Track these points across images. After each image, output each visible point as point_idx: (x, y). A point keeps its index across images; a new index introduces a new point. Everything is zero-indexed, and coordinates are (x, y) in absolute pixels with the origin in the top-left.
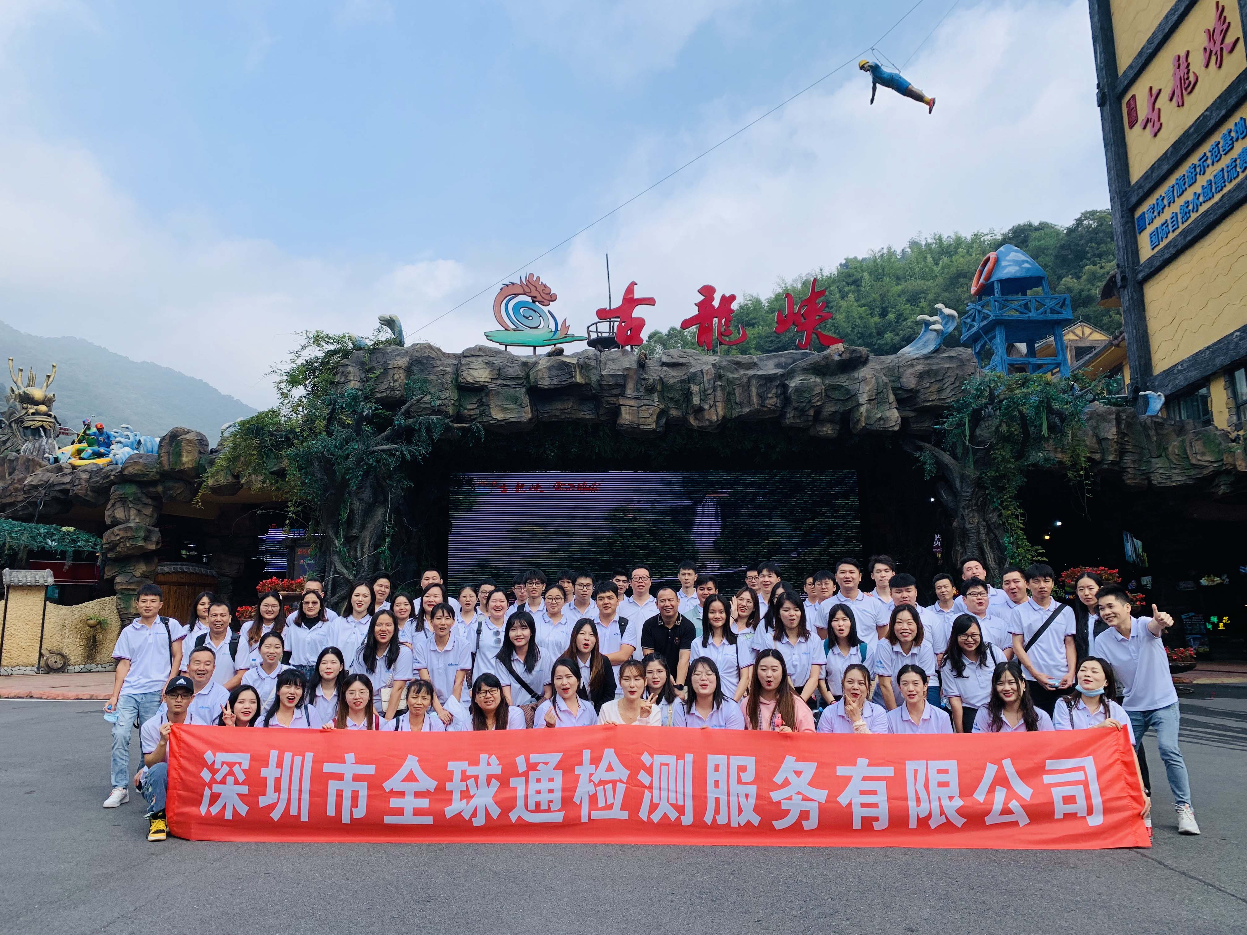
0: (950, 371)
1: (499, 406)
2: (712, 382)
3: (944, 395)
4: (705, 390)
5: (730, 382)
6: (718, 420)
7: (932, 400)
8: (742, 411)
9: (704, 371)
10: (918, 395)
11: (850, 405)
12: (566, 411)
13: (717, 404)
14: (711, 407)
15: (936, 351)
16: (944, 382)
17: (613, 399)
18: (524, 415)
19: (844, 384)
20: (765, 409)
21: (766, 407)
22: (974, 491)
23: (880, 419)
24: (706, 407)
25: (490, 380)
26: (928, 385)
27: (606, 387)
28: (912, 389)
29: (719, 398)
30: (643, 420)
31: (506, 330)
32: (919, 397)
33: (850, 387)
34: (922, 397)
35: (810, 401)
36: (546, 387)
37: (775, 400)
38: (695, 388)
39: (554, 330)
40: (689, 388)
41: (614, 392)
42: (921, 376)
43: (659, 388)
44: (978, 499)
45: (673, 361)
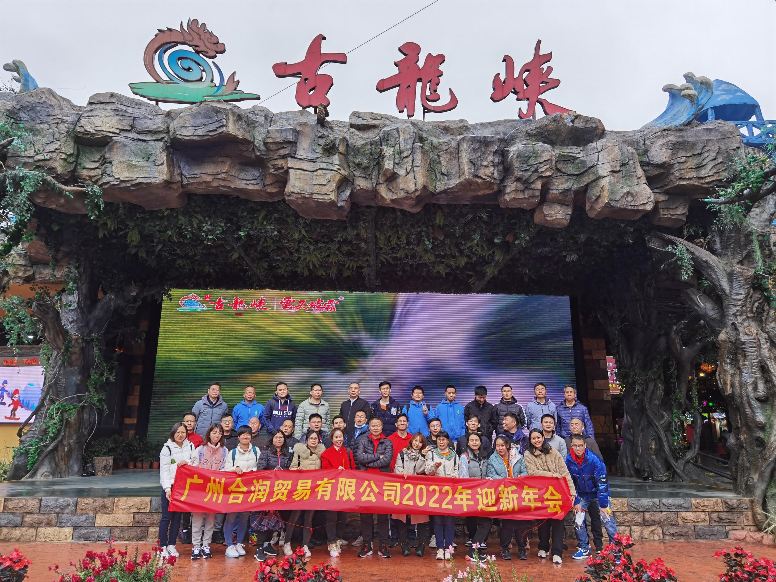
0: (710, 144)
1: (125, 162)
2: (410, 142)
3: (704, 173)
4: (401, 152)
5: (433, 147)
6: (416, 190)
7: (691, 179)
8: (449, 184)
9: (400, 129)
10: (672, 171)
11: (586, 180)
12: (219, 176)
13: (415, 169)
14: (408, 173)
15: (689, 123)
16: (703, 157)
17: (281, 162)
18: (156, 175)
19: (578, 156)
20: (479, 181)
21: (480, 177)
22: (748, 293)
23: (628, 194)
24: (401, 172)
25: (117, 131)
26: (684, 159)
27: (272, 147)
28: (664, 163)
29: (418, 162)
30: (317, 187)
31: (158, 82)
32: (673, 174)
33: (585, 159)
34: (677, 174)
35: (536, 171)
36: (187, 138)
37: (491, 169)
38: (388, 151)
39: (217, 85)
40: (381, 151)
41: (282, 152)
42: (675, 147)
43: (342, 149)
44: (753, 304)
45: (364, 122)
